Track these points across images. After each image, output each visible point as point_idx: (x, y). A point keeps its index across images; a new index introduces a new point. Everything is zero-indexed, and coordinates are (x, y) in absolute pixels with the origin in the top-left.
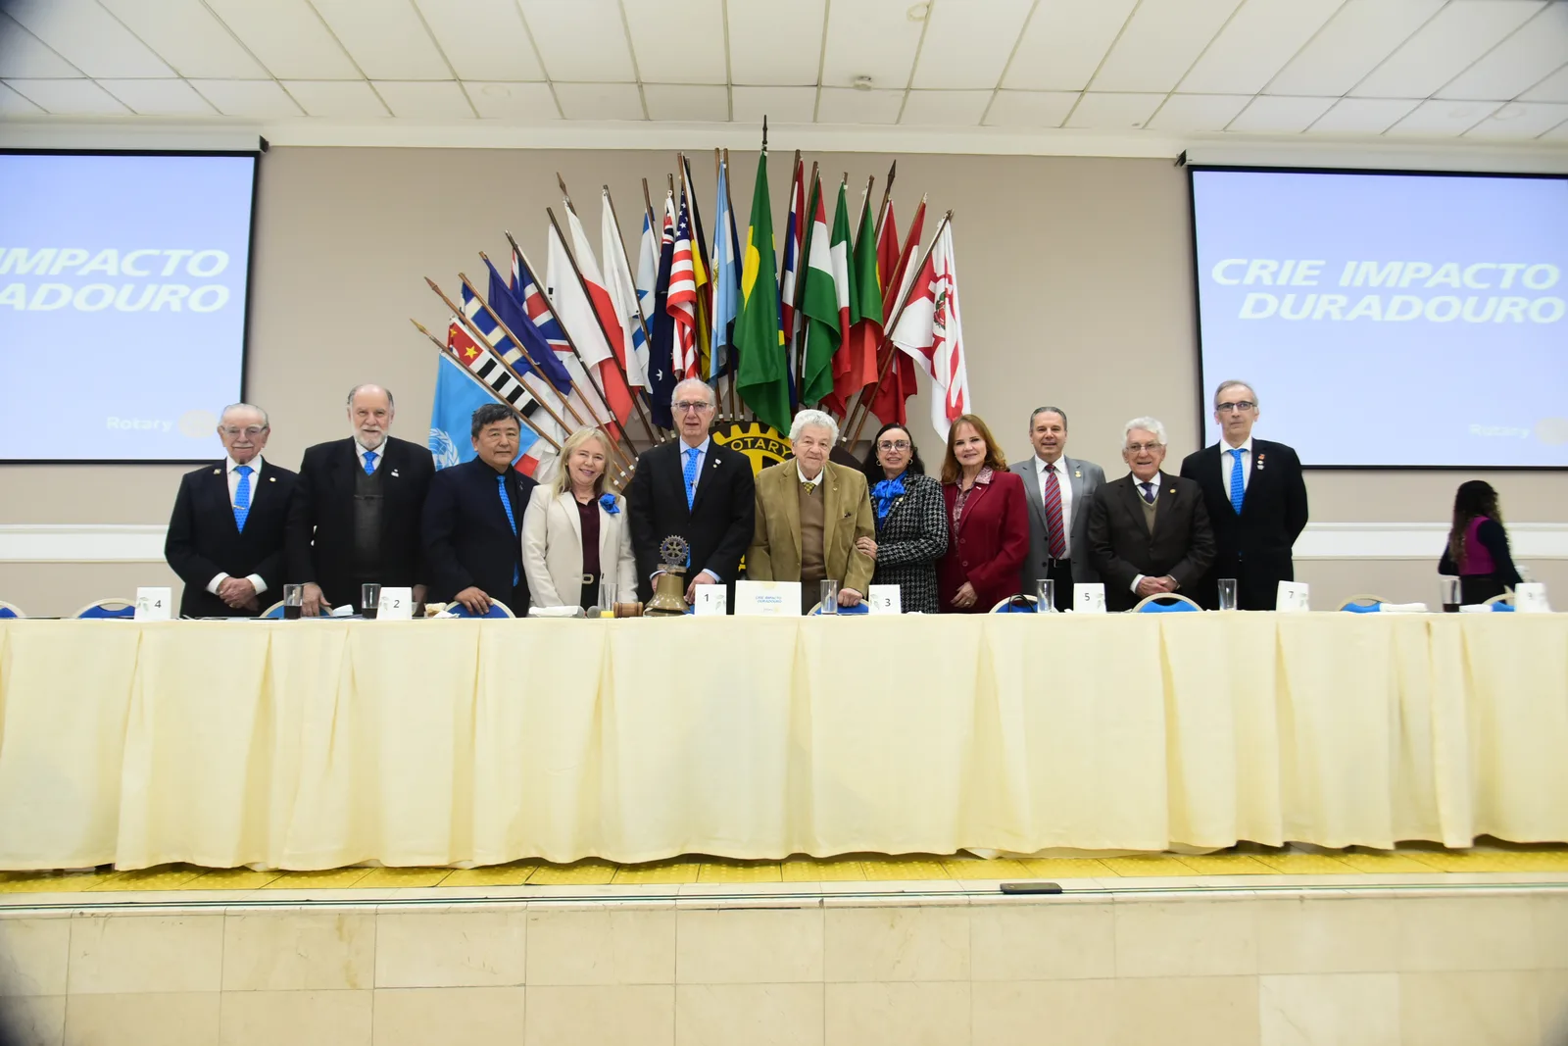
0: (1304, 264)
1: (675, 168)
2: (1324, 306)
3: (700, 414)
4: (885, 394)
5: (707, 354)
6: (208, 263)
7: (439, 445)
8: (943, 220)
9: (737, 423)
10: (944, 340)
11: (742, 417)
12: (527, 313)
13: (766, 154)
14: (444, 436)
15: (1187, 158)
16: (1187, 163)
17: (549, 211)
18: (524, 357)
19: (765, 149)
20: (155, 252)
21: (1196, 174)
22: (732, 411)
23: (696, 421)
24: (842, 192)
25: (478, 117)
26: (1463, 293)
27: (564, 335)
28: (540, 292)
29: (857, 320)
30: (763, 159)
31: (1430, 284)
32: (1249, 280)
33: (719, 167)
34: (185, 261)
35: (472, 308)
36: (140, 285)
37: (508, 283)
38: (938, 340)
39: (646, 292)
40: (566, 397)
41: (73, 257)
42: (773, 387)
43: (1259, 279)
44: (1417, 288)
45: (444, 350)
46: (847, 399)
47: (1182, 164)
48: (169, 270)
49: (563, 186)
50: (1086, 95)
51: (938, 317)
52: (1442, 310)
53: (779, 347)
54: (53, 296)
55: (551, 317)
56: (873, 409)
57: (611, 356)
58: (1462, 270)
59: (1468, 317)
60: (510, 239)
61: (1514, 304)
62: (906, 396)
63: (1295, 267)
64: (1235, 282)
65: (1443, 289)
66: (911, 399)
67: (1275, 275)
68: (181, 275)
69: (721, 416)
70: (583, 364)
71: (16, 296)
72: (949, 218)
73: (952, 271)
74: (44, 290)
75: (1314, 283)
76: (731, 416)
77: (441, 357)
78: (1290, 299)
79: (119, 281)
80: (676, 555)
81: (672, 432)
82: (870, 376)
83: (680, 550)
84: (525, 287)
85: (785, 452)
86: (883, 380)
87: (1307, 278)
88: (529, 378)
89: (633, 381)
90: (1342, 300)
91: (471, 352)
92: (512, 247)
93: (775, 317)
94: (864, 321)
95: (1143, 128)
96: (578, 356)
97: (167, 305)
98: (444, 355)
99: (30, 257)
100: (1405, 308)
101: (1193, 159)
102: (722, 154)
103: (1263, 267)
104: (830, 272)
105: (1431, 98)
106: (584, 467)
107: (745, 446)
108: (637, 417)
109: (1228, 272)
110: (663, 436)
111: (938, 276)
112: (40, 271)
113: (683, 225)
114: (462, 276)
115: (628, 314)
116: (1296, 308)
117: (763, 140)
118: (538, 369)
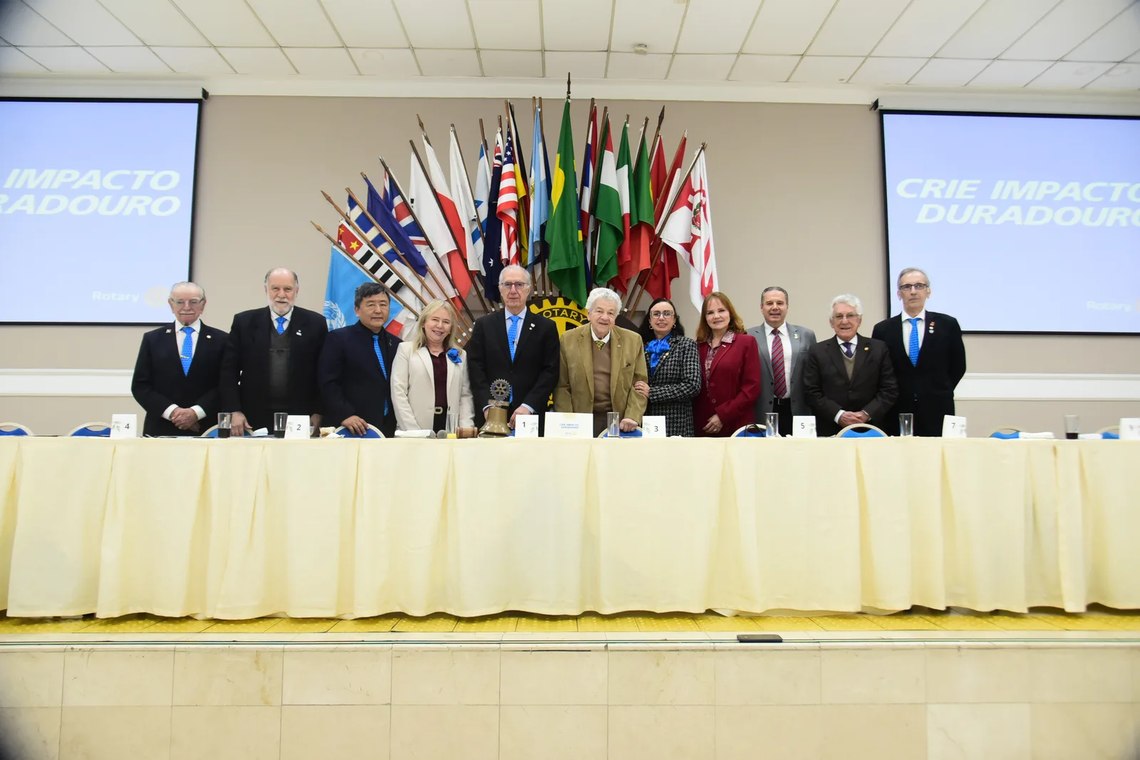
0: (965, 183)
1: (503, 111)
2: (977, 214)
3: (520, 292)
4: (656, 278)
5: (526, 247)
6: (166, 180)
7: (332, 313)
8: (699, 150)
9: (547, 298)
10: (700, 238)
11: (551, 293)
12: (395, 217)
13: (570, 101)
14: (335, 307)
15: (879, 104)
16: (879, 108)
17: (411, 142)
18: (393, 249)
19: (569, 97)
20: (127, 172)
21: (886, 117)
22: (544, 289)
23: (517, 296)
24: (625, 128)
25: (360, 74)
26: (1083, 205)
27: (422, 233)
28: (405, 202)
29: (635, 223)
30: (568, 105)
31: (1059, 198)
32: (924, 194)
33: (535, 110)
34: (149, 178)
35: (355, 213)
36: (117, 196)
37: (381, 195)
38: (695, 238)
39: (481, 202)
40: (423, 278)
41: (69, 176)
42: (573, 272)
43: (931, 194)
44: (1048, 200)
45: (335, 244)
46: (628, 281)
47: (875, 109)
48: (136, 185)
49: (421, 125)
50: (805, 58)
51: (695, 221)
52: (1068, 216)
53: (579, 242)
54: (54, 204)
55: (413, 220)
56: (647, 288)
57: (456, 248)
58: (1082, 187)
59: (1087, 222)
60: (383, 163)
61: (1121, 213)
62: (671, 279)
63: (958, 186)
64: (914, 196)
65: (1068, 201)
66: (675, 281)
67: (943, 191)
68: (145, 189)
69: (536, 293)
70: (435, 254)
71: (27, 204)
72: (703, 148)
73: (705, 188)
74: (47, 199)
75: (972, 197)
76: (543, 292)
77: (333, 249)
78: (954, 208)
79: (101, 193)
80: (502, 393)
81: (500, 304)
82: (645, 263)
83: (505, 390)
84: (393, 199)
85: (582, 319)
86: (655, 266)
87: (967, 193)
88: (396, 264)
89: (472, 267)
90: (993, 209)
91: (354, 245)
92: (384, 169)
93: (575, 222)
94: (641, 224)
95: (847, 82)
96: (432, 249)
97: (136, 210)
98: (335, 247)
99: (37, 175)
100: (1040, 215)
101: (883, 105)
102: (537, 101)
103: (935, 185)
104: (616, 187)
105: (1061, 60)
106: (436, 329)
107: (553, 315)
108: (475, 293)
109: (909, 189)
110: (493, 307)
111: (695, 191)
112: (45, 186)
113: (509, 153)
114: (348, 190)
115: (468, 217)
116: (959, 215)
117: (567, 90)
118: (403, 258)
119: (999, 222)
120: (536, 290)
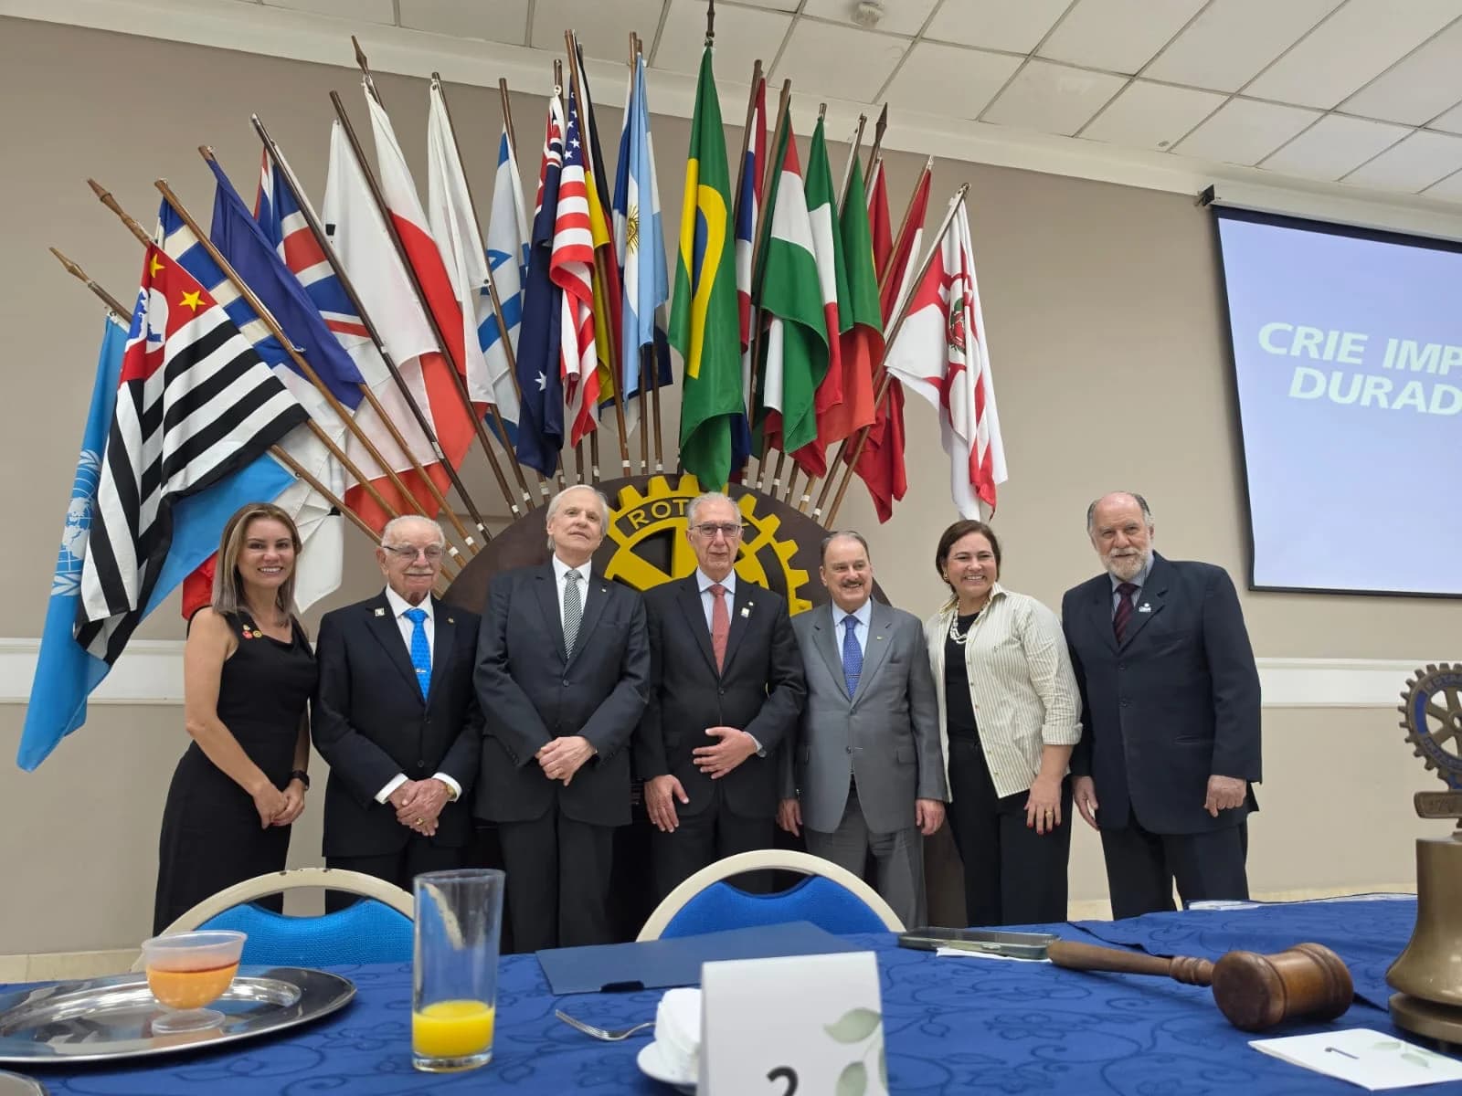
2: (1368, 390)
8: (958, 197)
9: (655, 475)
10: (964, 369)
12: (285, 262)
13: (712, 52)
15: (1215, 195)
17: (334, 96)
18: (274, 338)
19: (710, 45)
22: (645, 456)
24: (819, 127)
27: (354, 306)
28: (312, 226)
29: (851, 327)
33: (634, 62)
35: (178, 244)
37: (251, 205)
38: (956, 369)
39: (505, 255)
40: (353, 412)
46: (825, 448)
49: (361, 60)
51: (954, 334)
55: (333, 273)
56: (859, 470)
57: (438, 350)
60: (260, 132)
63: (1340, 337)
67: (1321, 348)
69: (626, 464)
70: (386, 358)
72: (964, 196)
73: (972, 270)
75: (1358, 361)
76: (644, 463)
77: (111, 327)
78: (1337, 377)
84: (282, 218)
87: (1351, 354)
88: (282, 372)
89: (477, 394)
90: (1387, 384)
92: (263, 144)
96: (378, 344)
98: (116, 318)
100: (1448, 399)
101: (1219, 197)
104: (810, 248)
107: (675, 514)
109: (1276, 339)
111: (953, 276)
113: (576, 143)
114: (163, 186)
115: (471, 286)
116: (1344, 391)
117: (706, 30)
118: (301, 361)
119: (1397, 405)
120: (625, 457)
